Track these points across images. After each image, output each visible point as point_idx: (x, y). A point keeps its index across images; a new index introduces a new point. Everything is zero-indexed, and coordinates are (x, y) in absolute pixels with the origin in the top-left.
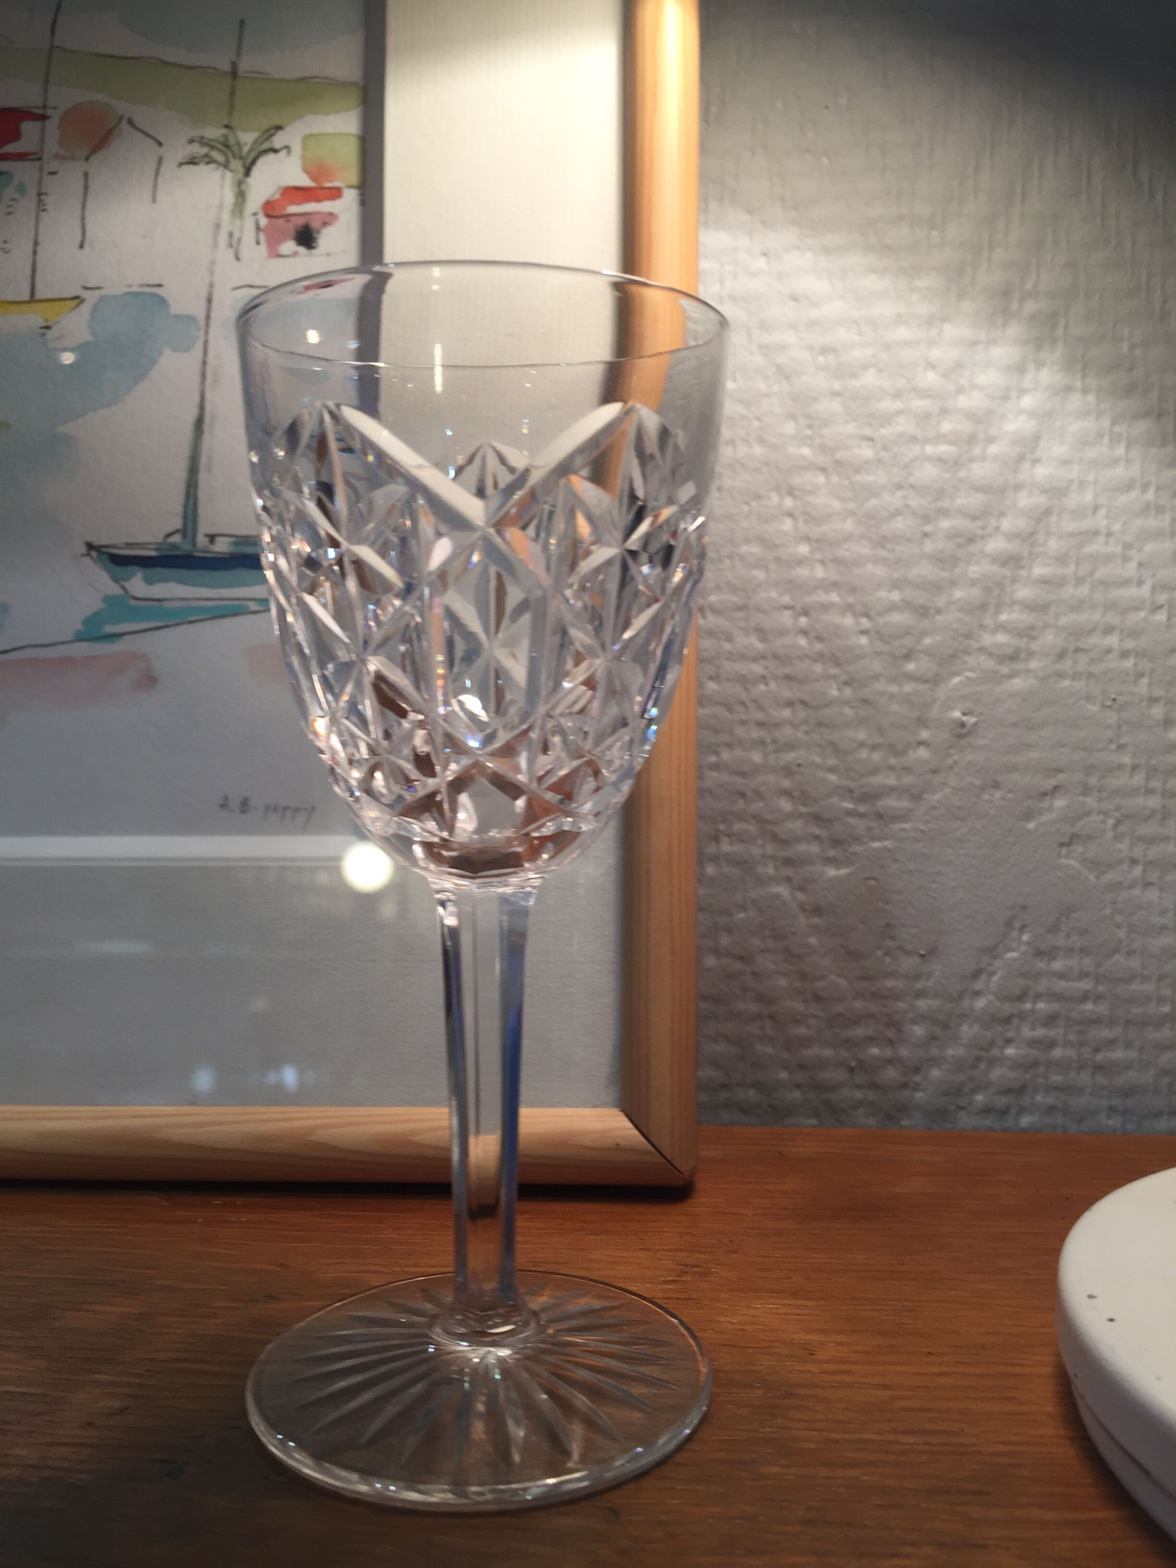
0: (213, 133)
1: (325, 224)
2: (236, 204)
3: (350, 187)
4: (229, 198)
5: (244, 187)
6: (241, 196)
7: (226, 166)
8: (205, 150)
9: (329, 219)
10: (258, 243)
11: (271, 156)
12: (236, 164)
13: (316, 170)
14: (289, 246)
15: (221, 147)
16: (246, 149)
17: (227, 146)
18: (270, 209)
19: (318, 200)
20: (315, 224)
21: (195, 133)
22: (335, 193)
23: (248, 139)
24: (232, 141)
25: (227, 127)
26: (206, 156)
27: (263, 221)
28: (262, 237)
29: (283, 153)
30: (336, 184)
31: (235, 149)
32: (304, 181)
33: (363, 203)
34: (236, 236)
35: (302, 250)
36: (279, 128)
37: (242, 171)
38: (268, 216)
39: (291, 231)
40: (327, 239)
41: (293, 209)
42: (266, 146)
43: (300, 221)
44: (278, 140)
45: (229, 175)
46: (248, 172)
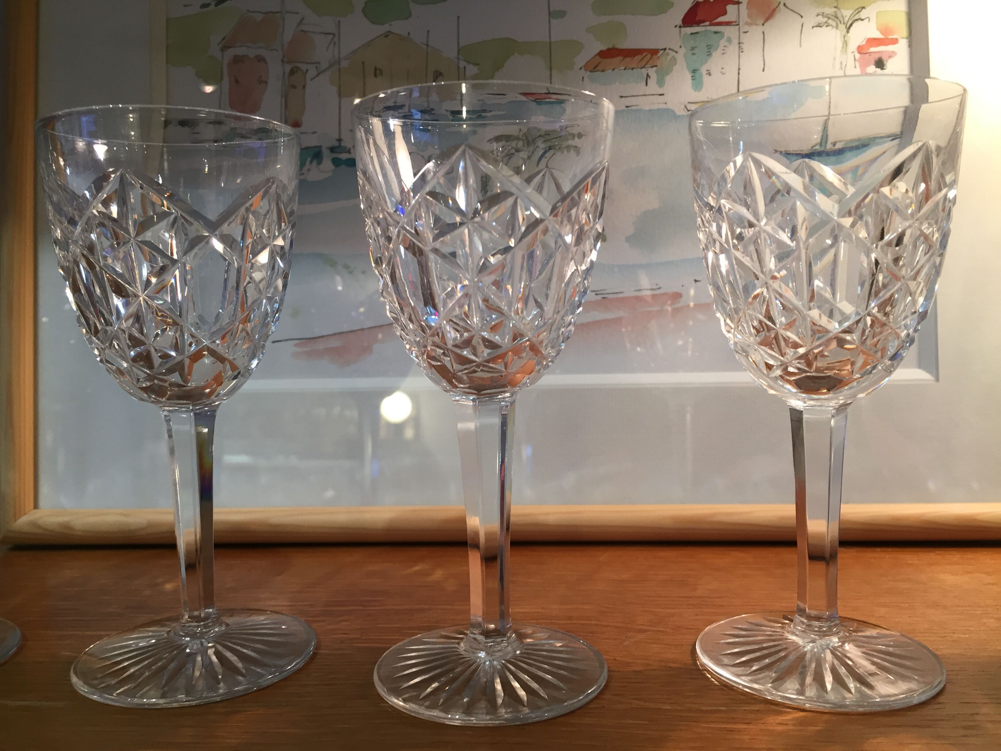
0: (829, 11)
1: (890, 57)
2: (843, 47)
3: (902, 38)
4: (840, 44)
5: (846, 38)
6: (845, 43)
7: (837, 27)
8: (826, 19)
9: (892, 55)
10: (855, 67)
11: (860, 22)
12: (842, 27)
13: (885, 30)
14: (872, 69)
15: (833, 18)
16: (846, 19)
17: (837, 17)
18: (860, 49)
19: (886, 44)
20: (884, 58)
21: (820, 11)
22: (895, 41)
23: (847, 13)
24: (839, 15)
25: (835, 7)
26: (826, 22)
27: (858, 56)
28: (857, 64)
29: (867, 20)
30: (895, 36)
31: (841, 19)
32: (878, 35)
33: (910, 46)
34: (844, 64)
35: (879, 70)
36: (863, 8)
37: (845, 30)
38: (859, 53)
39: (873, 62)
40: (891, 66)
41: (872, 49)
42: (856, 17)
43: (877, 56)
44: (863, 14)
45: (838, 32)
46: (848, 29)
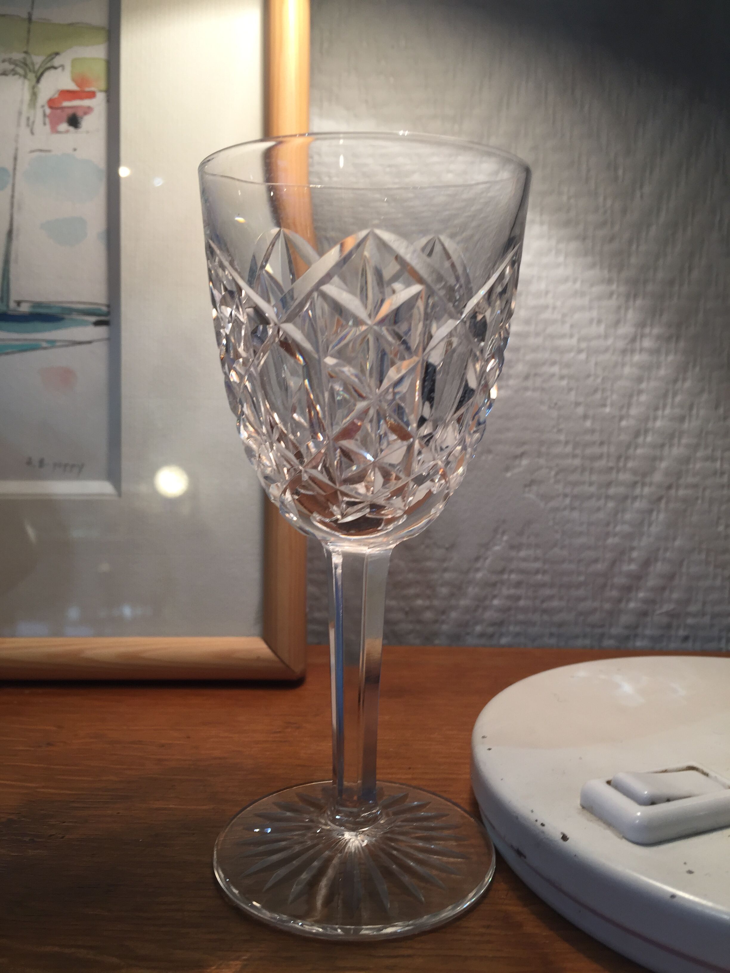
0: (18, 56)
1: (86, 113)
2: (31, 100)
3: (101, 91)
4: (27, 96)
5: (36, 90)
6: (34, 95)
7: (25, 76)
8: (12, 67)
9: (88, 110)
10: (45, 124)
11: (52, 71)
12: (31, 76)
13: (80, 80)
14: (64, 126)
15: (22, 65)
16: (37, 67)
17: (26, 64)
18: (52, 103)
19: (81, 98)
20: (79, 113)
21: (7, 56)
22: (92, 95)
23: (38, 60)
24: (28, 62)
25: (26, 52)
26: (13, 70)
27: (48, 111)
28: (47, 120)
29: (60, 70)
30: (92, 89)
31: (31, 67)
32: (72, 86)
33: (108, 101)
34: (31, 119)
35: (71, 129)
36: (57, 54)
37: (34, 80)
38: (51, 107)
39: (65, 118)
40: (87, 122)
41: (66, 104)
42: (49, 65)
43: (70, 112)
44: (57, 62)
45: (27, 83)
46: (38, 80)
